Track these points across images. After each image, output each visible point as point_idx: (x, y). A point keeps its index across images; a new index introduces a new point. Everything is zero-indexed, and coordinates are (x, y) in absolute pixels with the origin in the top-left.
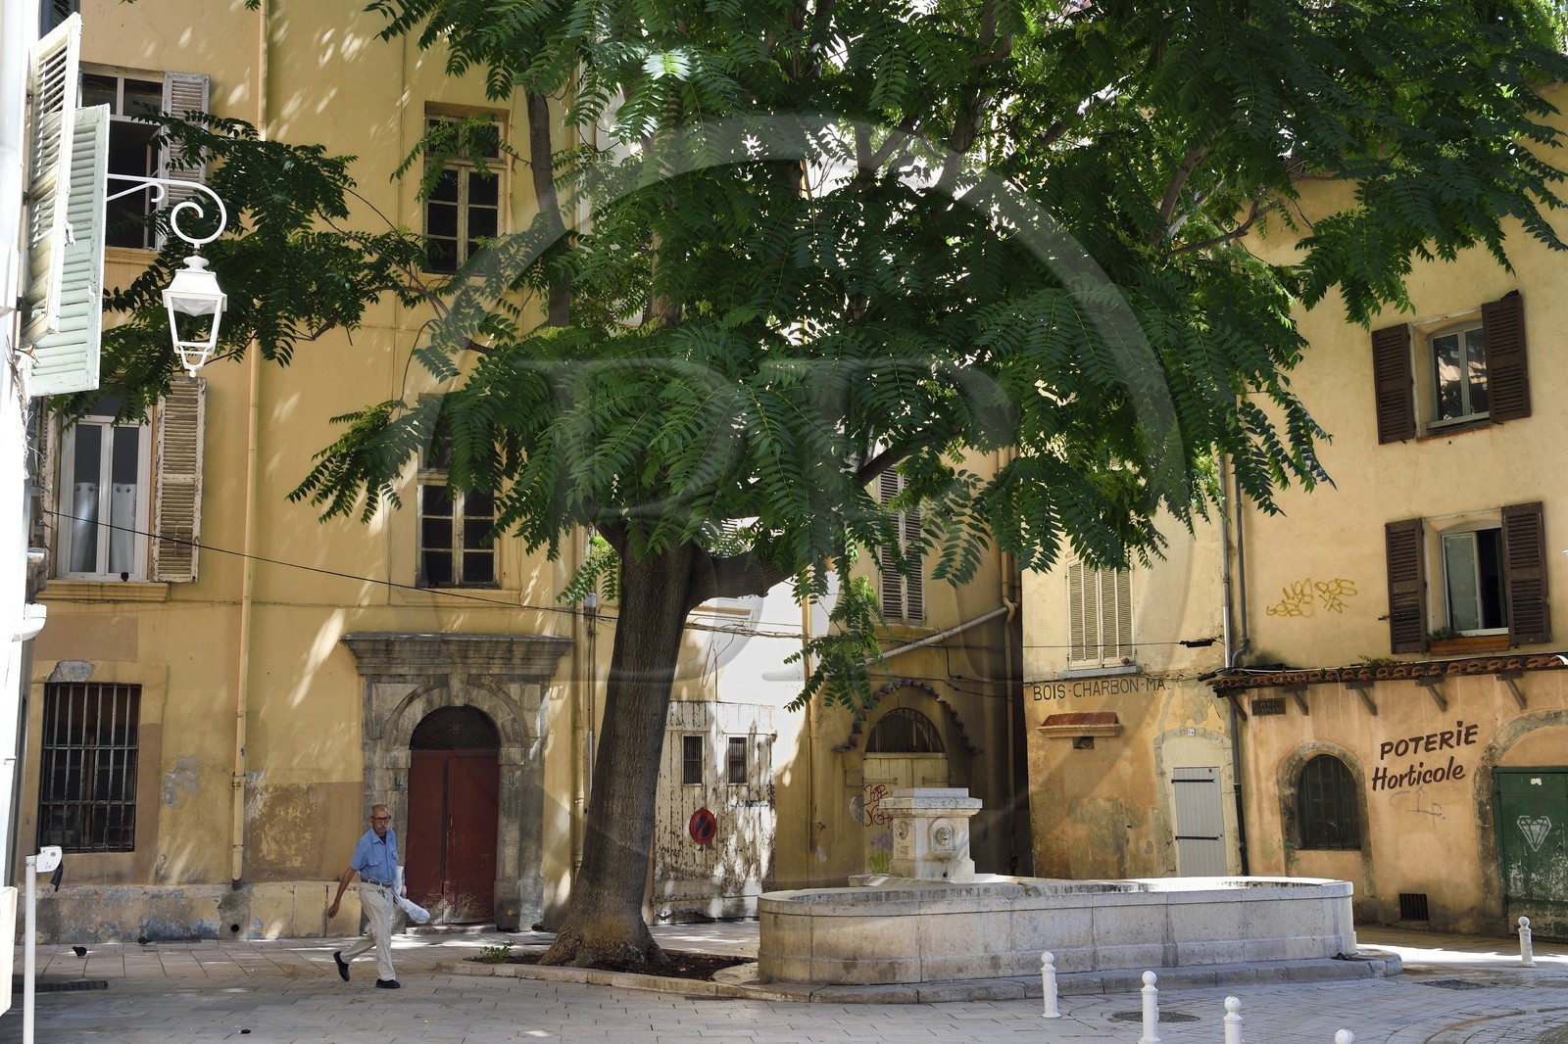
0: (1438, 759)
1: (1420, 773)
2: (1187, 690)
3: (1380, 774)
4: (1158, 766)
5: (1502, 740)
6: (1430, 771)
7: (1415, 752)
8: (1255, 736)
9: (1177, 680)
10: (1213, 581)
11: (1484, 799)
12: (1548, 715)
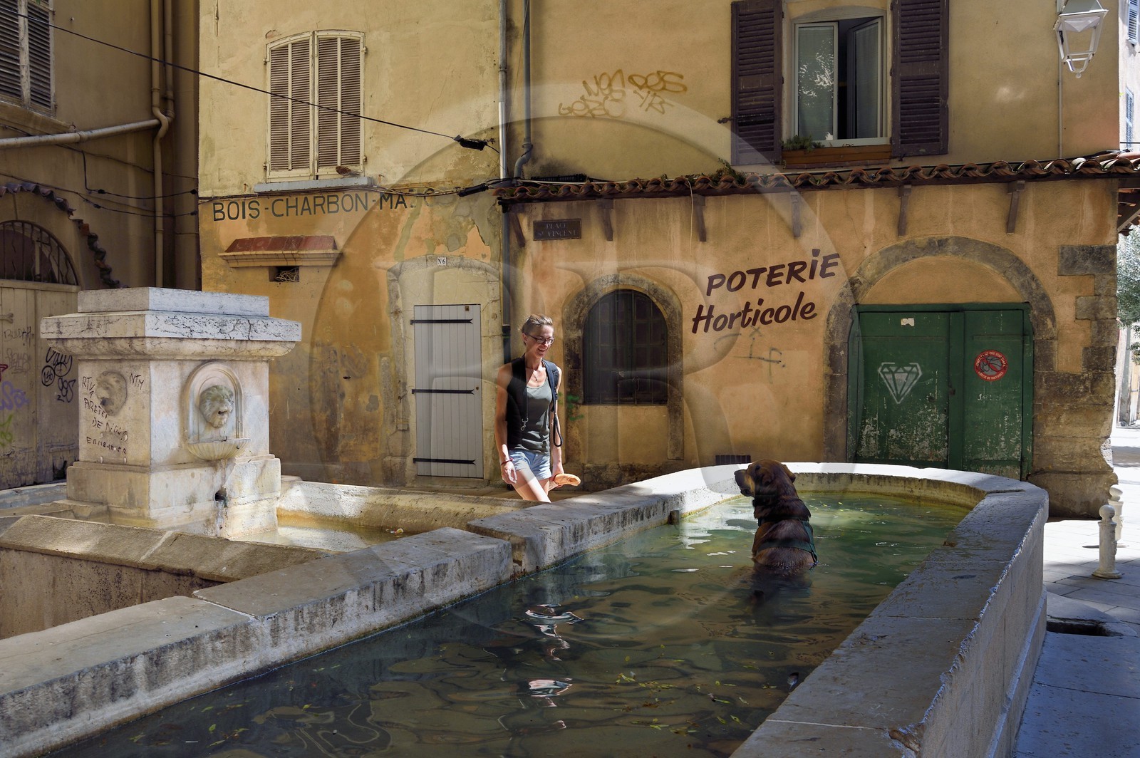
0: (784, 295)
1: (758, 312)
2: (438, 208)
3: (705, 313)
4: (391, 302)
5: (869, 272)
6: (772, 310)
7: (754, 286)
8: (535, 266)
9: (424, 196)
10: (482, 70)
11: (838, 342)
12: (931, 242)
